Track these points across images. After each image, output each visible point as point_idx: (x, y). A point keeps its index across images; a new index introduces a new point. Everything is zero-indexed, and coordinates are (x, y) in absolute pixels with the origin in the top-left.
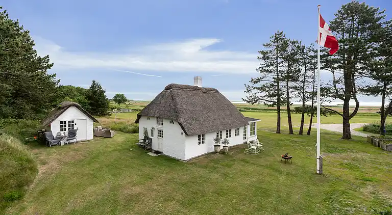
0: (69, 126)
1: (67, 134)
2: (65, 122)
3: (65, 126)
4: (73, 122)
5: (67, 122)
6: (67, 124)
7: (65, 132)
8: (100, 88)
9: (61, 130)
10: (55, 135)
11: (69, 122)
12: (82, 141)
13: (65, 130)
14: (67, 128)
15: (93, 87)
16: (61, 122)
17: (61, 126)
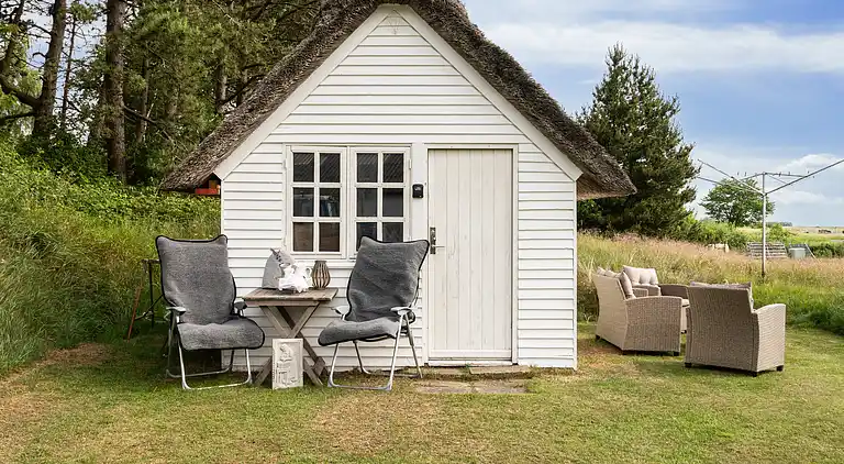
0: (366, 200)
1: (339, 281)
2: (331, 166)
3: (331, 202)
4: (395, 166)
5: (349, 169)
6: (349, 184)
7: (330, 260)
8: (644, 85)
9: (302, 240)
10: (247, 280)
11: (366, 167)
12: (465, 374)
13: (331, 239)
14: (348, 219)
15: (609, 91)
16: (302, 167)
17: (302, 203)
